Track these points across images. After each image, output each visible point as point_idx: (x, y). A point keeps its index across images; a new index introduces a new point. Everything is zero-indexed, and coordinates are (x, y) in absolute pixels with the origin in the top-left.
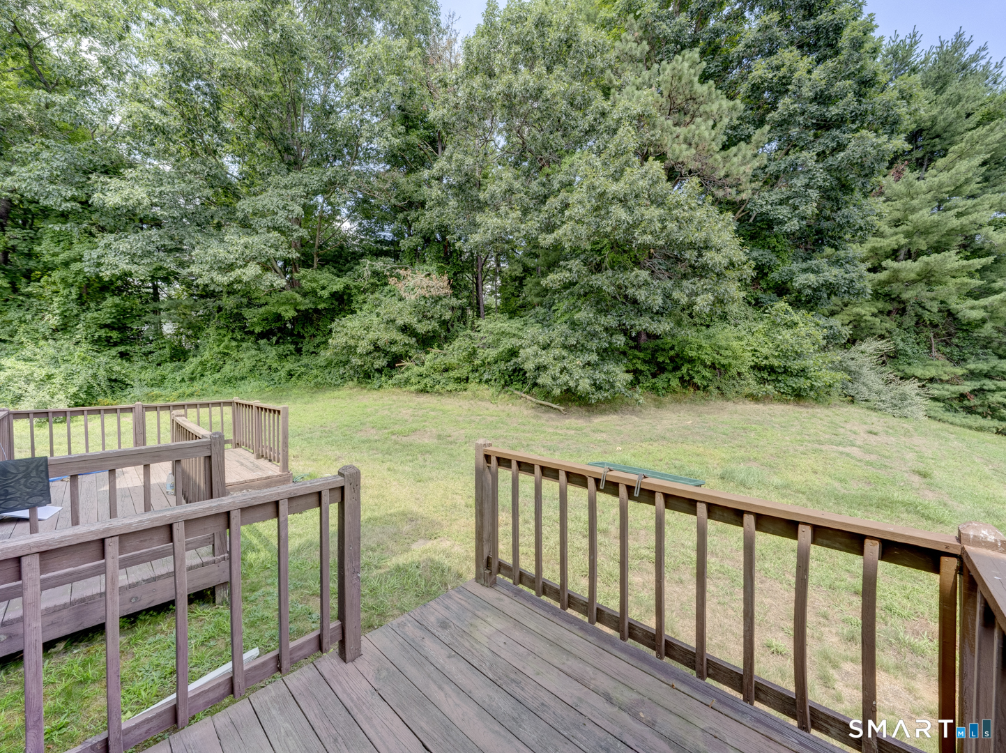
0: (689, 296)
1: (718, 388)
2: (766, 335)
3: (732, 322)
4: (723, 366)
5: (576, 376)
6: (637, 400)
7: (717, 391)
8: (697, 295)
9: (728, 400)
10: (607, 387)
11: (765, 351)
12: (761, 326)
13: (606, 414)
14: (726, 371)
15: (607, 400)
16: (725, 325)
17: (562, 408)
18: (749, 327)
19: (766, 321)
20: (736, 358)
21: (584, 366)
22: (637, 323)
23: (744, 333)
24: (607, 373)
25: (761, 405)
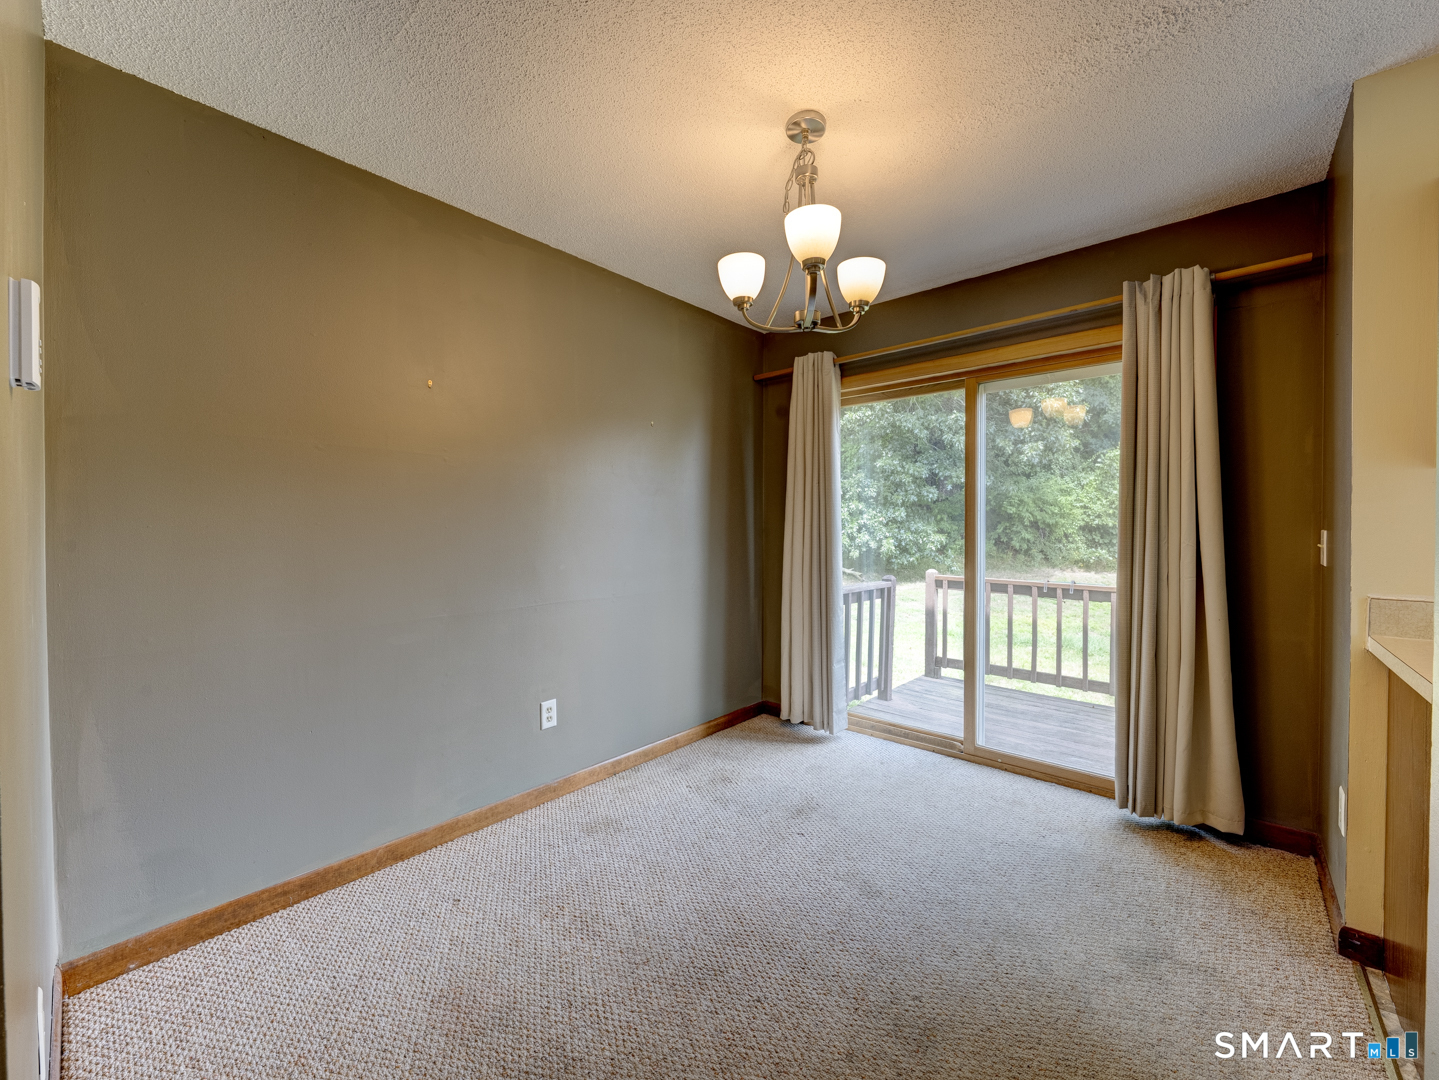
0: (1015, 443)
1: (1042, 551)
2: (1098, 489)
3: (1057, 472)
4: (1049, 525)
5: (879, 536)
6: (949, 567)
7: (1041, 556)
8: (1023, 442)
9: (1054, 566)
10: (915, 549)
11: (1097, 508)
12: (1092, 478)
13: (911, 581)
14: (1051, 532)
15: (911, 566)
16: (1049, 476)
17: (857, 574)
18: (1078, 479)
19: (1098, 472)
20: (1062, 516)
21: (887, 524)
22: (954, 474)
23: (1071, 485)
24: (916, 532)
25: (1093, 573)
